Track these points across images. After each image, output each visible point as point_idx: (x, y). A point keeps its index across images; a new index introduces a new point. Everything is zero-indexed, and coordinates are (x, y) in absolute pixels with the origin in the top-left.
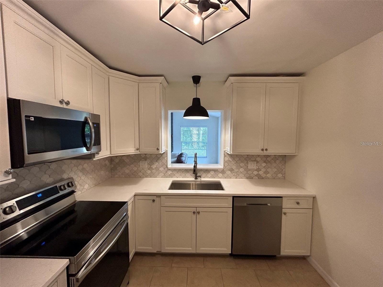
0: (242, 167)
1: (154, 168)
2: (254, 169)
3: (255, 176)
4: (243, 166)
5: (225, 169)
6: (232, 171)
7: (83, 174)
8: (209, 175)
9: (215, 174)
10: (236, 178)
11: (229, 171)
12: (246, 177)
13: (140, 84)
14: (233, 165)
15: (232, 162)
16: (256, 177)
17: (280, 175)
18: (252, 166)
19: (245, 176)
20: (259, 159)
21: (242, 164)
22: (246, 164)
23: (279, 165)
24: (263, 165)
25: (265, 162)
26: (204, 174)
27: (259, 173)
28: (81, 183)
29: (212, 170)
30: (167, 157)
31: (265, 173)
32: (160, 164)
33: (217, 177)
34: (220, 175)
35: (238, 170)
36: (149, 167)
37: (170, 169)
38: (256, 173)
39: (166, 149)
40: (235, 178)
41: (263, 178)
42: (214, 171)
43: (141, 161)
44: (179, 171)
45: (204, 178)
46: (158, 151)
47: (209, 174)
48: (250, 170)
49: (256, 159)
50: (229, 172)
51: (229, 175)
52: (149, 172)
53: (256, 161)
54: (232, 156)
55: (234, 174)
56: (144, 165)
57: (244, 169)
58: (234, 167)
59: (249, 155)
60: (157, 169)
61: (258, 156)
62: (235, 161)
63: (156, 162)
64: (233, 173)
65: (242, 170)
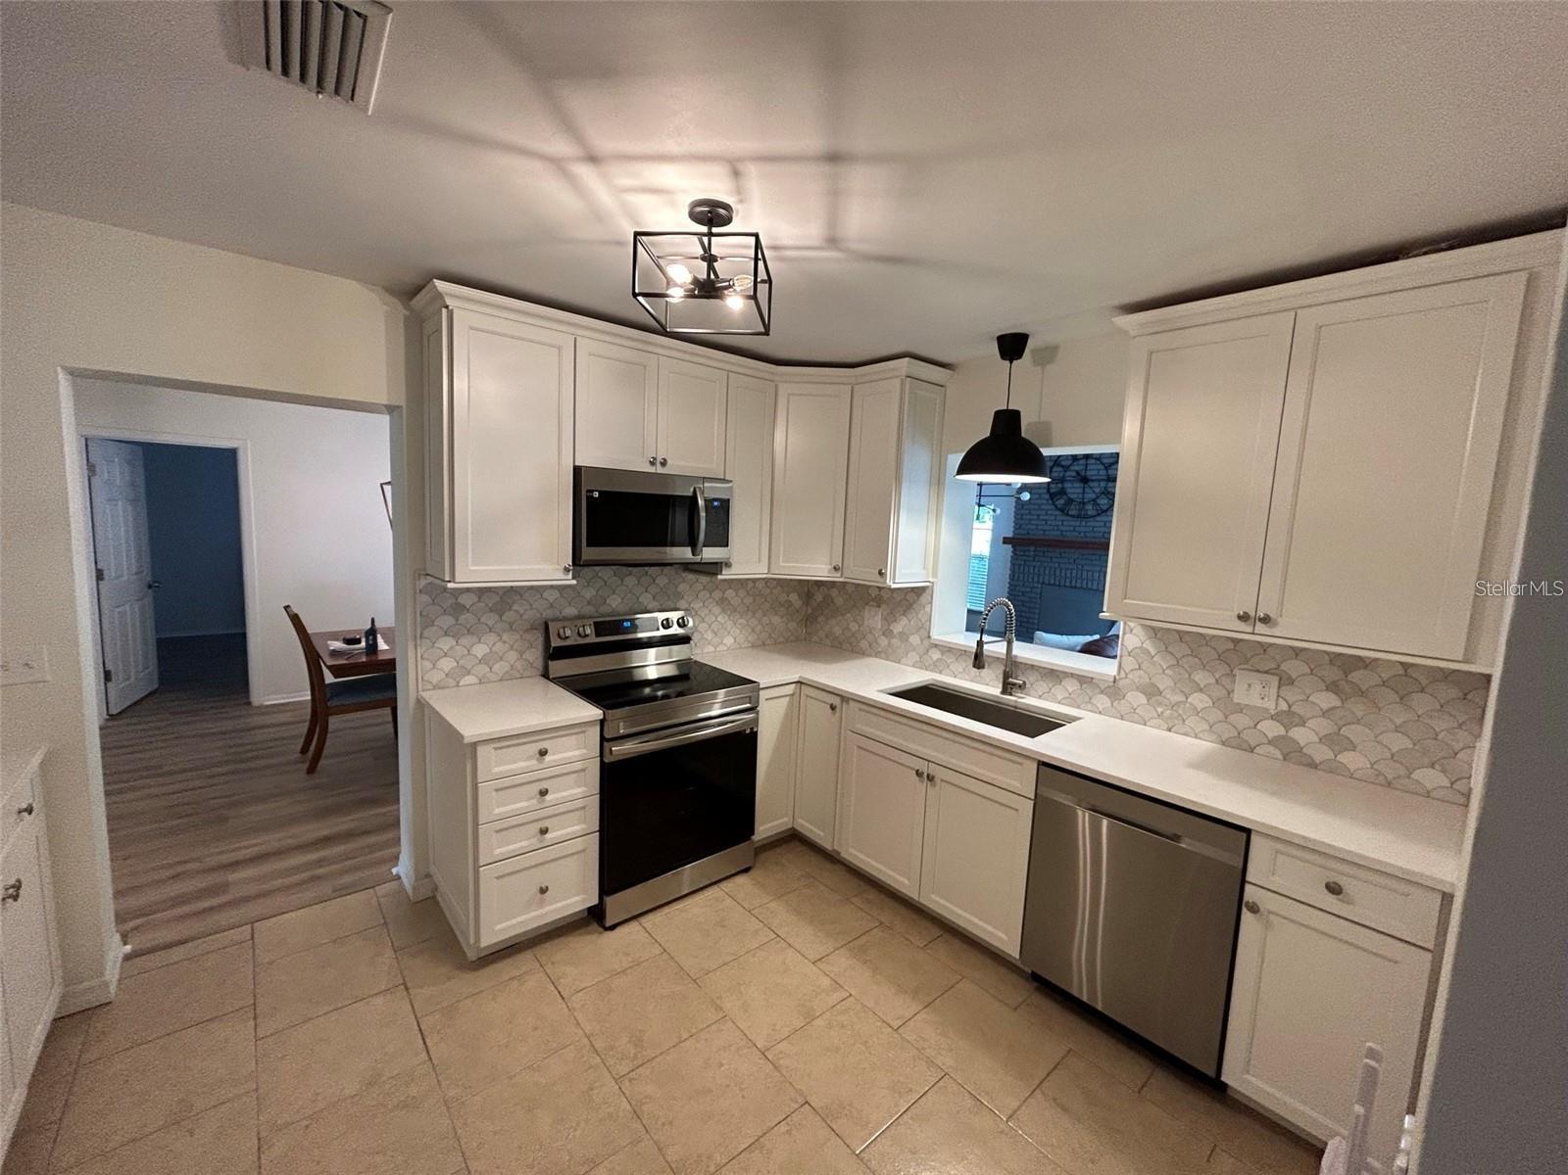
0: (1201, 690)
1: (895, 632)
2: (1267, 710)
3: (1270, 742)
4: (1205, 686)
5: (1121, 683)
6: (1154, 696)
7: (724, 610)
8: (1059, 692)
9: (1079, 691)
10: (1170, 730)
11: (1140, 695)
12: (1215, 737)
13: (857, 387)
14: (1161, 671)
15: (1155, 659)
16: (1271, 749)
17: (1431, 778)
18: (1253, 692)
19: (1215, 733)
20: (1294, 667)
21: (1201, 678)
22: (1226, 681)
23: (1429, 721)
24: (1317, 701)
25: (1332, 687)
26: (1041, 682)
27: (1290, 734)
28: (716, 630)
29: (1072, 675)
30: (931, 603)
31: (1326, 740)
32: (912, 623)
33: (1089, 707)
34: (1103, 701)
35: (1180, 698)
36: (885, 628)
37: (936, 646)
38: (1272, 729)
39: (931, 580)
40: (1166, 727)
41: (1313, 765)
42: (1078, 680)
43: (867, 607)
44: (961, 654)
45: (1040, 697)
46: (881, 580)
47: (1060, 687)
48: (1240, 709)
49: (1279, 666)
50: (1143, 699)
51: (1137, 711)
52: (884, 641)
53: (1277, 675)
54: (1159, 635)
55: (1160, 710)
56: (874, 619)
57: (1210, 701)
58: (1164, 683)
59: (1242, 640)
60: (904, 637)
61: (1291, 652)
62: (1169, 657)
63: (904, 614)
64: (1160, 704)
65: (1199, 700)
